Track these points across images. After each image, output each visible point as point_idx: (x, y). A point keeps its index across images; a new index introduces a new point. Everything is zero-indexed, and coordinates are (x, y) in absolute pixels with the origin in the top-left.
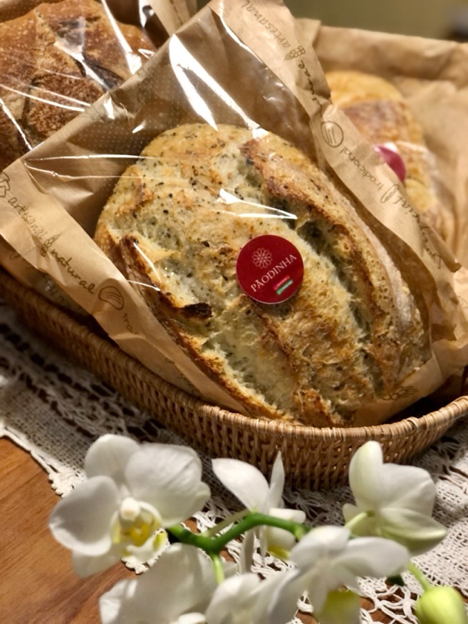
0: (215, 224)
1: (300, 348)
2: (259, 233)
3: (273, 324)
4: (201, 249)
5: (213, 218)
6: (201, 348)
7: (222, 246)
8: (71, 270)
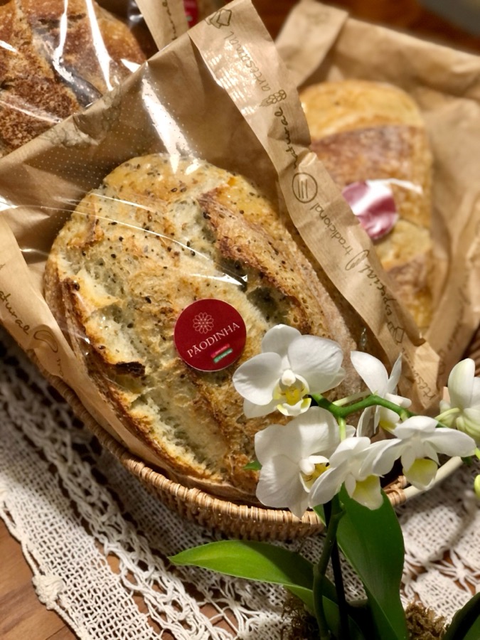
0: (160, 280)
1: (234, 415)
2: (204, 296)
3: (207, 390)
4: (142, 304)
5: (159, 273)
6: (129, 405)
7: (164, 305)
8: (9, 306)
